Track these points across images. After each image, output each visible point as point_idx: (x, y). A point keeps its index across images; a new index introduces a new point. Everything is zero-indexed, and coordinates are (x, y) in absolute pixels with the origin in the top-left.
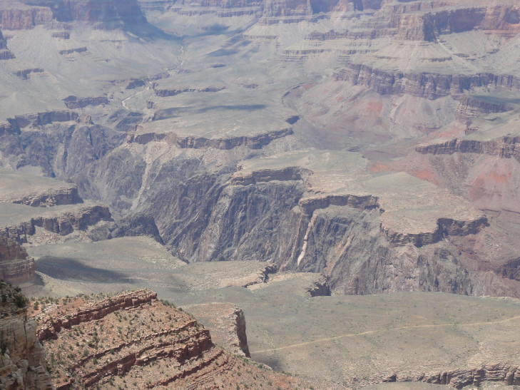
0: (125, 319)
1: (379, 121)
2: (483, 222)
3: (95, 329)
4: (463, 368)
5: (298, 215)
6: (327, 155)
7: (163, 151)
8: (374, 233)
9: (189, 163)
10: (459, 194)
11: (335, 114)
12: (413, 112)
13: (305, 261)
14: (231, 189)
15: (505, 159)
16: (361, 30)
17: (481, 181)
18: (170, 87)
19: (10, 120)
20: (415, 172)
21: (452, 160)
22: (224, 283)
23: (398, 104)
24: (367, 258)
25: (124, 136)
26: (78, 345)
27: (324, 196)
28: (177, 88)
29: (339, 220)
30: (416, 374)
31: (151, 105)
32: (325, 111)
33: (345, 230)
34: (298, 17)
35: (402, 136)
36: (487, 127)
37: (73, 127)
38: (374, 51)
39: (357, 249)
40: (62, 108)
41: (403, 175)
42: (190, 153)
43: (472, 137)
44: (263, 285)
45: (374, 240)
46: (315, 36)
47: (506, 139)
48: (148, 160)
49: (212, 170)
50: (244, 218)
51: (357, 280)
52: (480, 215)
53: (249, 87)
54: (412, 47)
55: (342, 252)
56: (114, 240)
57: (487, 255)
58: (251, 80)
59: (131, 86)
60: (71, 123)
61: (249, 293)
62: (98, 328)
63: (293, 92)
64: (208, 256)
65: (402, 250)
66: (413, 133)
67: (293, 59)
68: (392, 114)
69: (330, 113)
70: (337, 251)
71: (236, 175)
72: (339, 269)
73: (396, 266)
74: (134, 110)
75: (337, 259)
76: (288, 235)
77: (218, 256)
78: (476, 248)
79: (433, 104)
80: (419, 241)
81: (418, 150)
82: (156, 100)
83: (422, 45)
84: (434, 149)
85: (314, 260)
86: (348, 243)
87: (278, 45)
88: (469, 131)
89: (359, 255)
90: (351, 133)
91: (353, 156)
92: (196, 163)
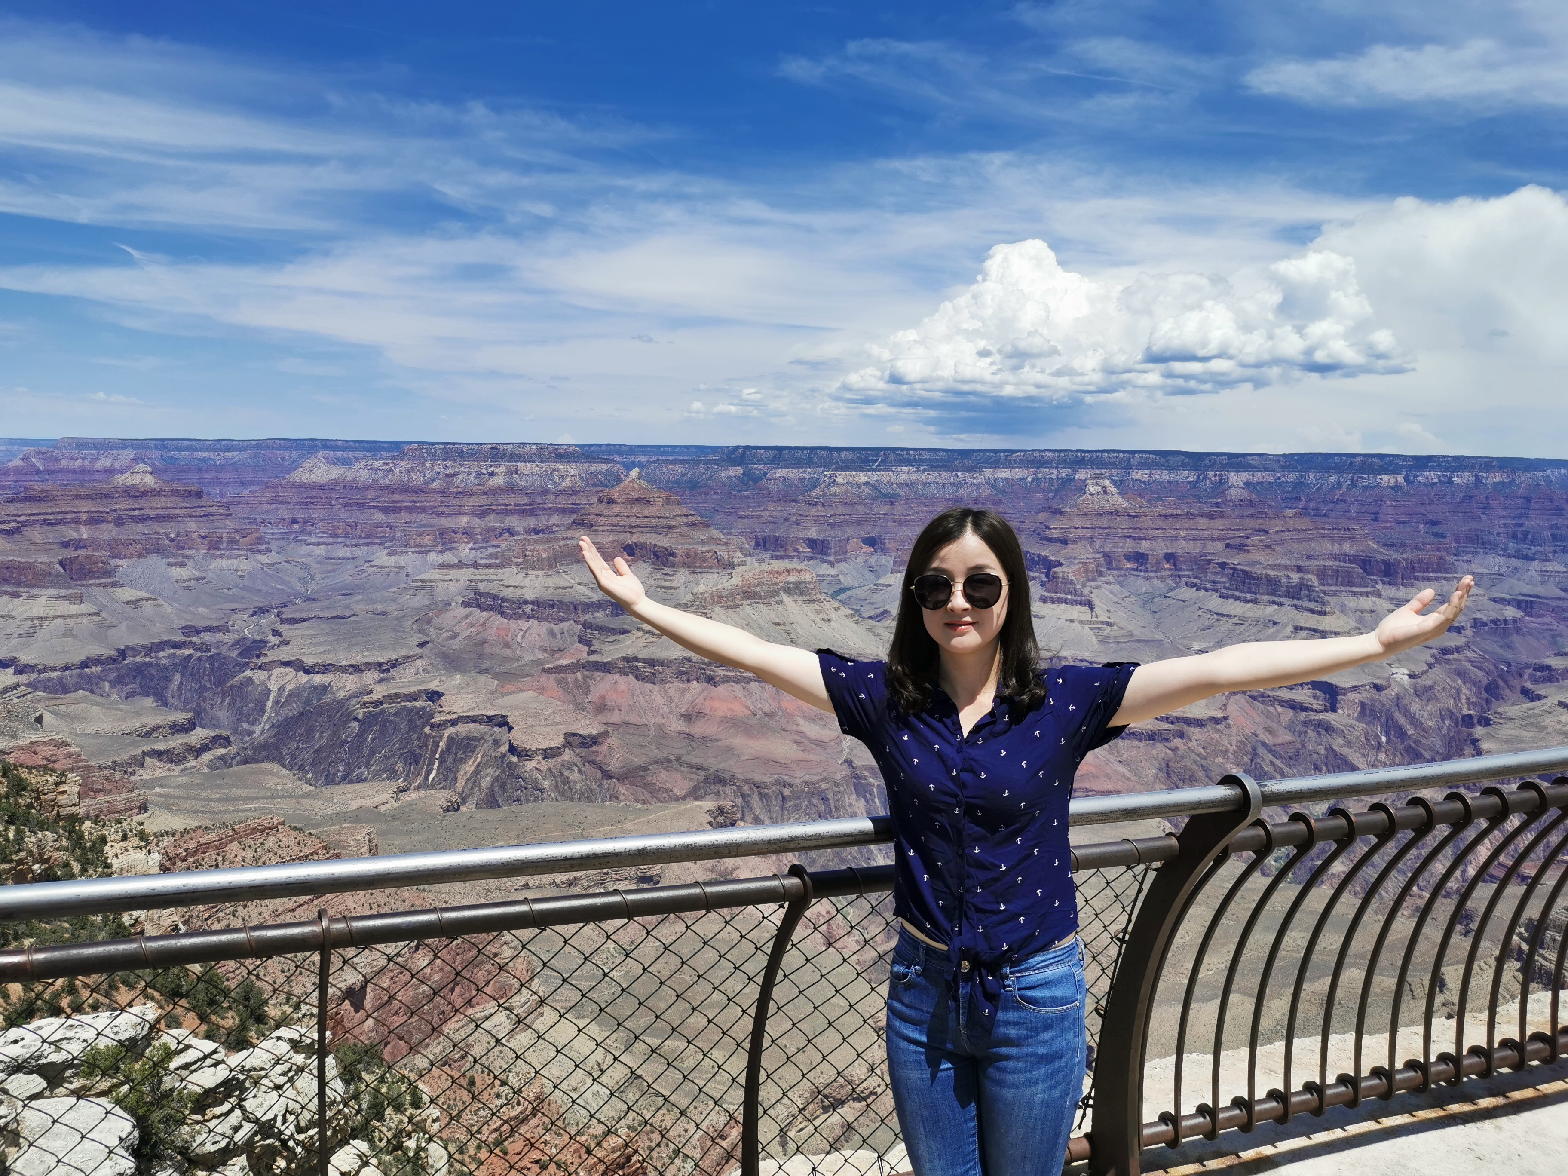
0: (250, 847)
1: (507, 645)
2: (606, 734)
3: (216, 860)
5: (428, 736)
6: (458, 678)
7: (288, 678)
8: (503, 749)
9: (316, 688)
10: (583, 710)
11: (465, 639)
12: (539, 635)
13: (436, 779)
14: (360, 713)
15: (623, 677)
16: (488, 561)
17: (603, 698)
18: (297, 615)
19: (118, 650)
20: (542, 690)
21: (576, 679)
22: (354, 805)
23: (524, 628)
24: (497, 774)
25: (247, 664)
27: (455, 716)
28: (304, 615)
29: (469, 738)
31: (276, 633)
32: (455, 636)
33: (476, 747)
34: (427, 548)
35: (528, 658)
36: (607, 648)
37: (190, 656)
38: (501, 580)
39: (487, 765)
40: (179, 637)
41: (531, 693)
42: (318, 679)
43: (592, 658)
44: (394, 805)
45: (504, 756)
46: (443, 566)
47: (624, 659)
48: (273, 687)
49: (341, 695)
50: (373, 740)
51: (488, 795)
52: (601, 729)
53: (378, 614)
54: (537, 576)
55: (472, 769)
56: (235, 768)
57: (609, 765)
58: (380, 607)
59: (255, 614)
60: (188, 652)
61: (379, 813)
62: (220, 858)
63: (424, 619)
64: (337, 779)
65: (531, 765)
66: (541, 656)
67: (423, 588)
68: (519, 639)
69: (460, 638)
70: (469, 767)
71: (366, 698)
72: (470, 785)
73: (525, 779)
74: (258, 638)
75: (468, 775)
76: (419, 756)
77: (348, 778)
78: (599, 758)
79: (556, 628)
80: (548, 754)
81: (544, 670)
82: (281, 628)
83: (546, 575)
84: (560, 669)
85: (446, 778)
86: (479, 760)
87: (407, 575)
88: (591, 653)
89: (489, 770)
90: (481, 656)
91: (482, 678)
92: (324, 689)
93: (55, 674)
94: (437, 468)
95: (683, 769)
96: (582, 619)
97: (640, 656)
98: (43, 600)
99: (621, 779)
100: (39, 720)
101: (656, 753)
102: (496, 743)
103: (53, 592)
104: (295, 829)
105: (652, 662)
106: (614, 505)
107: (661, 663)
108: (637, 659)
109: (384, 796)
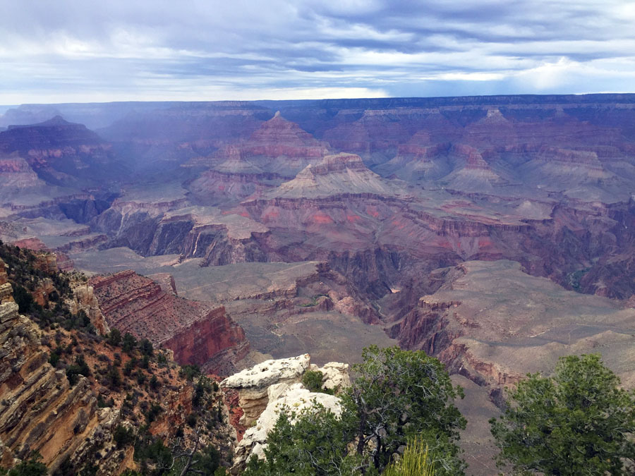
0: (121, 283)
1: (224, 194)
2: (270, 232)
4: (265, 292)
5: (192, 234)
6: (203, 208)
7: (130, 209)
8: (225, 240)
9: (142, 214)
10: (259, 222)
11: (205, 191)
12: (238, 189)
13: (197, 253)
14: (162, 224)
15: (276, 207)
17: (267, 216)
19: (55, 199)
20: (240, 213)
21: (256, 208)
22: (162, 265)
23: (231, 186)
24: (223, 250)
25: (111, 203)
26: (100, 296)
27: (203, 226)
29: (210, 235)
30: (247, 296)
32: (201, 190)
33: (213, 239)
35: (234, 199)
36: (268, 194)
37: (86, 201)
39: (218, 247)
40: (80, 193)
41: (236, 215)
42: (142, 210)
43: (263, 199)
44: (179, 264)
45: (226, 242)
47: (276, 199)
48: (123, 214)
49: (153, 217)
50: (168, 236)
51: (219, 259)
52: (268, 230)
54: (236, 162)
55: (212, 248)
56: (110, 250)
57: (272, 246)
60: (85, 199)
61: (174, 268)
62: (109, 288)
63: (187, 183)
64: (154, 253)
65: (238, 246)
66: (238, 198)
68: (229, 190)
69: (203, 191)
70: (210, 248)
71: (163, 218)
72: (211, 255)
73: (235, 252)
75: (210, 251)
76: (189, 243)
77: (158, 253)
78: (267, 243)
79: (246, 186)
80: (244, 242)
81: (241, 205)
83: (240, 162)
84: (248, 204)
85: (201, 252)
86: (215, 244)
88: (261, 196)
89: (219, 249)
90: (213, 199)
91: (214, 208)
92: (145, 214)
93: (29, 210)
95: (304, 247)
96: (257, 181)
97: (283, 197)
98: (21, 176)
99: (277, 252)
100: (25, 229)
101: (292, 240)
102: (221, 237)
103: (24, 174)
104: (140, 275)
105: (289, 200)
106: (269, 129)
107: (293, 200)
108: (280, 199)
109: (175, 261)
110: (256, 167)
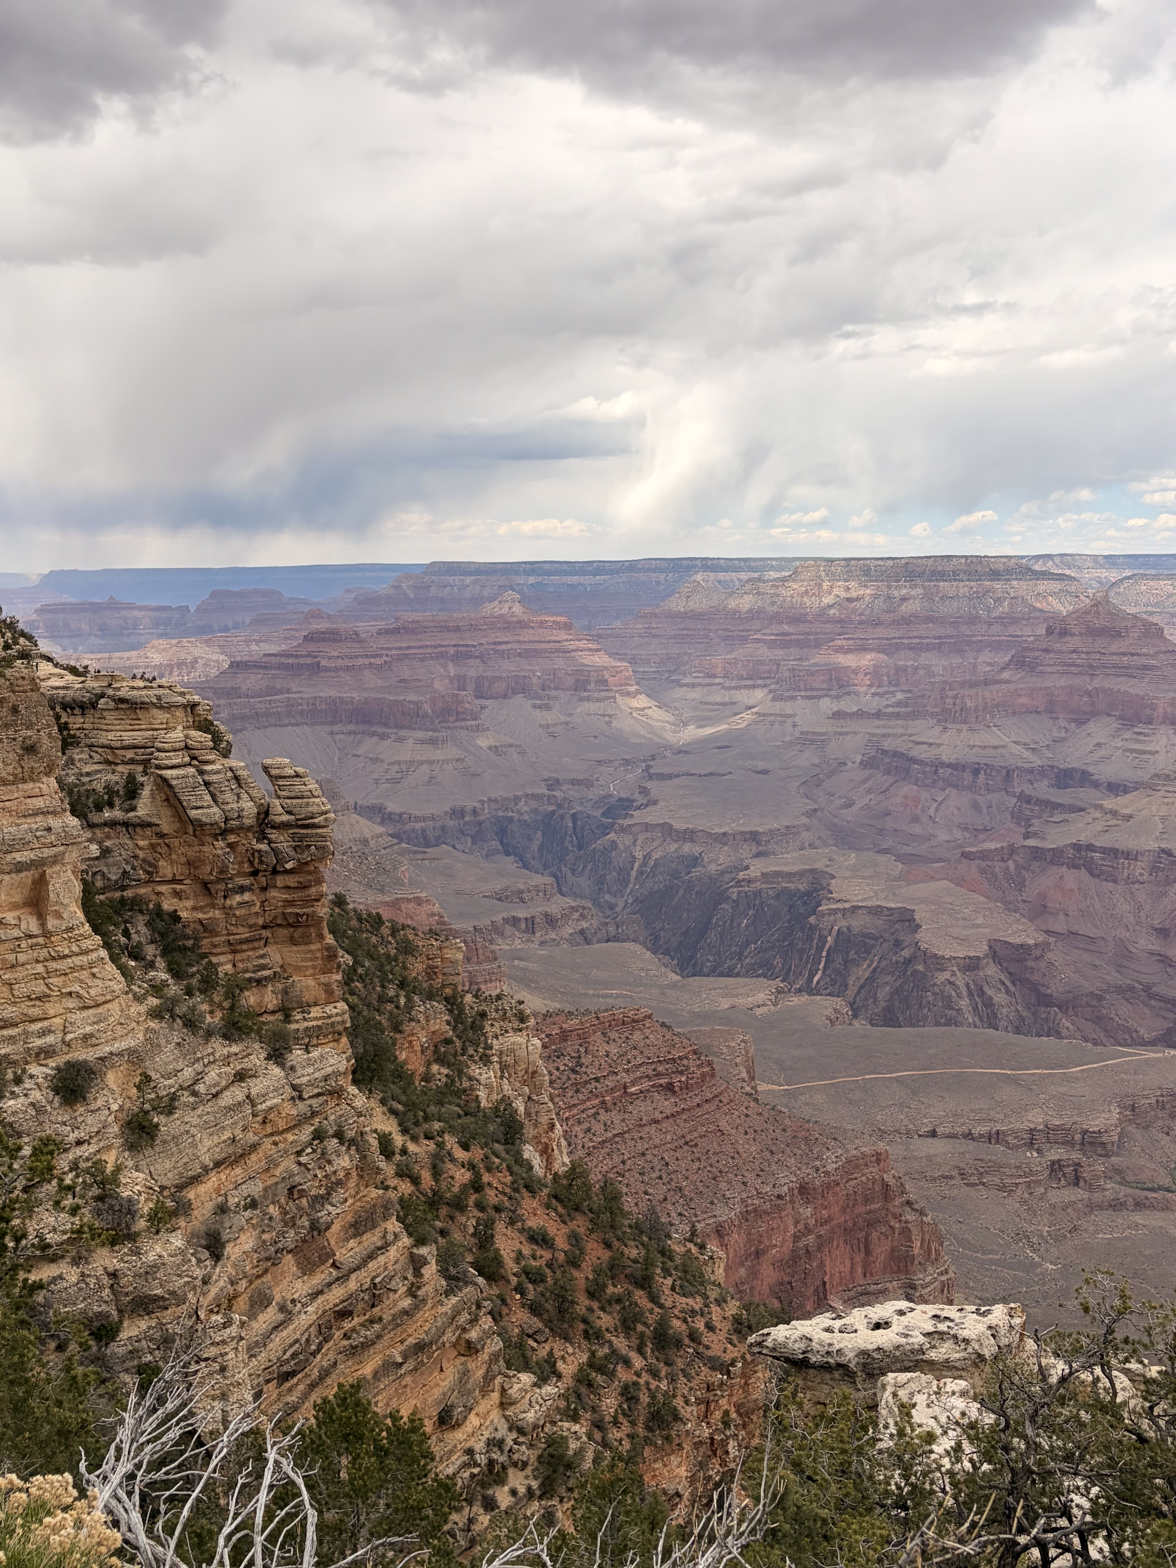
0: (614, 1040)
1: (916, 819)
2: (1045, 946)
3: (579, 1051)
4: (1018, 1126)
5: (814, 927)
6: (853, 857)
7: (656, 844)
8: (906, 953)
9: (685, 859)
10: (1015, 911)
11: (862, 809)
12: (959, 809)
13: (822, 983)
14: (734, 892)
15: (1072, 870)
16: (897, 710)
17: (1043, 896)
18: (666, 770)
19: (481, 801)
20: (960, 881)
21: (1007, 868)
22: (725, 1004)
23: (939, 799)
24: (899, 983)
25: (613, 824)
26: (558, 1069)
27: (847, 905)
28: (674, 771)
29: (863, 935)
30: (959, 1130)
31: (643, 790)
32: (849, 805)
33: (873, 946)
34: (819, 693)
35: (943, 836)
36: (1052, 830)
37: (553, 813)
38: (911, 735)
39: (886, 972)
40: (542, 790)
41: (945, 883)
42: (687, 848)
43: (1031, 842)
44: (772, 1008)
45: (908, 962)
46: (838, 715)
47: (1075, 847)
48: (639, 854)
49: (713, 868)
50: (747, 926)
51: (886, 1008)
52: (1042, 937)
53: (758, 772)
54: (959, 731)
55: (867, 974)
56: (597, 946)
57: (1048, 988)
58: (761, 765)
59: (621, 766)
60: (551, 808)
61: (754, 1017)
62: (582, 1050)
63: (813, 781)
64: (706, 970)
65: (943, 976)
66: (958, 835)
67: (813, 742)
68: (931, 812)
69: (854, 809)
70: (862, 972)
71: (741, 875)
72: (863, 994)
73: (934, 994)
74: (623, 795)
75: (862, 981)
76: (802, 951)
77: (716, 971)
78: (1035, 977)
79: (982, 800)
80: (965, 965)
81: (964, 855)
82: (649, 785)
83: (970, 729)
84: (984, 855)
85: (833, 982)
86: (875, 964)
87: (795, 725)
88: (1027, 836)
89: (887, 978)
90: (881, 832)
91: (882, 859)
92: (695, 861)
93: (418, 826)
94: (836, 591)
95: (1153, 1003)
96: (1018, 791)
97: (1098, 844)
98: (411, 741)
99: (1063, 1007)
100: (404, 874)
101: (1113, 977)
102: (898, 944)
103: (420, 734)
104: (663, 1025)
105: (1113, 853)
106: (1068, 638)
107: (1127, 855)
108: (1090, 847)
109: (761, 997)
110: (1017, 749)
